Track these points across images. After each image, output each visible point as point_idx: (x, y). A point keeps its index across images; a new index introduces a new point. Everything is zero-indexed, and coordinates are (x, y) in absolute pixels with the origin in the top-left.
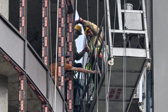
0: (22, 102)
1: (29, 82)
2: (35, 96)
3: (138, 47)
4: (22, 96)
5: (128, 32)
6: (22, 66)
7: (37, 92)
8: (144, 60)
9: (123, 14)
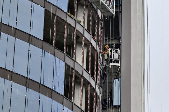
0: (90, 50)
1: (92, 45)
2: (93, 49)
3: (117, 63)
4: (90, 49)
5: (115, 59)
6: (90, 41)
7: (94, 48)
8: (119, 66)
9: (113, 55)
